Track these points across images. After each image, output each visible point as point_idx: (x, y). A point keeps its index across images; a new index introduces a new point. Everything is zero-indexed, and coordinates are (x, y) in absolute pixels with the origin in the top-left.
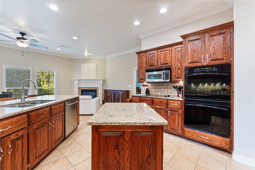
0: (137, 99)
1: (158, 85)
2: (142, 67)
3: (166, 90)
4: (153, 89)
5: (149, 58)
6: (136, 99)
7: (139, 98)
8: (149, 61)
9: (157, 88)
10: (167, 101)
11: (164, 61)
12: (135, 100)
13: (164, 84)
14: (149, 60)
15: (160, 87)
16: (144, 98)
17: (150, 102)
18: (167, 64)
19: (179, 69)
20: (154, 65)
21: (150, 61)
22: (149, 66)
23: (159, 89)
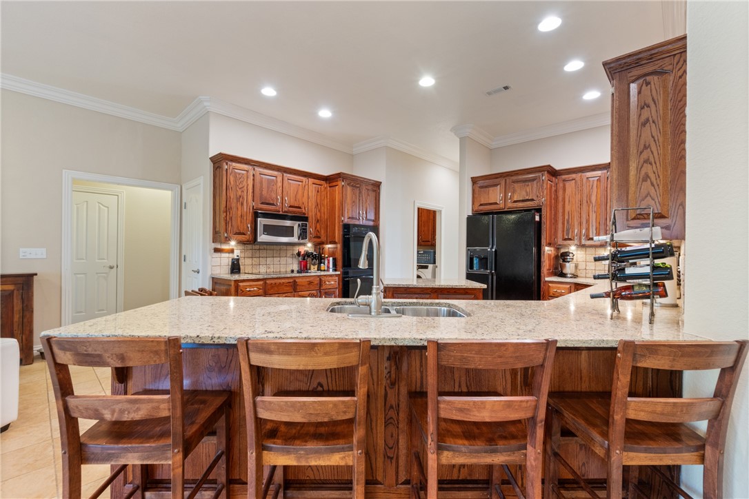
0: (256, 285)
1: (259, 249)
2: (241, 199)
3: (276, 260)
4: (248, 259)
5: (261, 182)
6: (250, 286)
7: (261, 283)
8: (261, 190)
9: (257, 255)
10: (320, 279)
11: (296, 200)
12: (248, 289)
13: (272, 247)
14: (261, 187)
15: (263, 253)
16: (273, 282)
17: (288, 288)
18: (300, 208)
19: (318, 221)
20: (273, 204)
21: (264, 192)
22: (262, 203)
23: (261, 259)
